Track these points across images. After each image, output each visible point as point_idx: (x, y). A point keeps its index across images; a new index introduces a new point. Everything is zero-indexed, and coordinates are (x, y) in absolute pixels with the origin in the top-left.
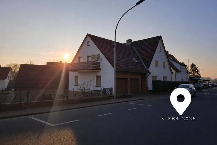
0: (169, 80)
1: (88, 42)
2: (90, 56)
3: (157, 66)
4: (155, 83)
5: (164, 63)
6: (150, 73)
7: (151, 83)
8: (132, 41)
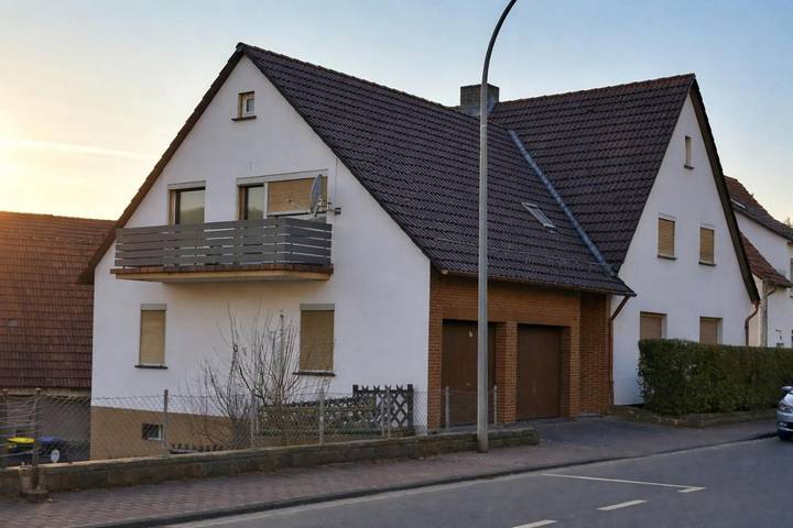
0: (731, 336)
1: (242, 95)
2: (261, 185)
3: (667, 251)
4: (655, 352)
5: (707, 235)
6: (628, 293)
7: (635, 355)
8: (502, 99)
